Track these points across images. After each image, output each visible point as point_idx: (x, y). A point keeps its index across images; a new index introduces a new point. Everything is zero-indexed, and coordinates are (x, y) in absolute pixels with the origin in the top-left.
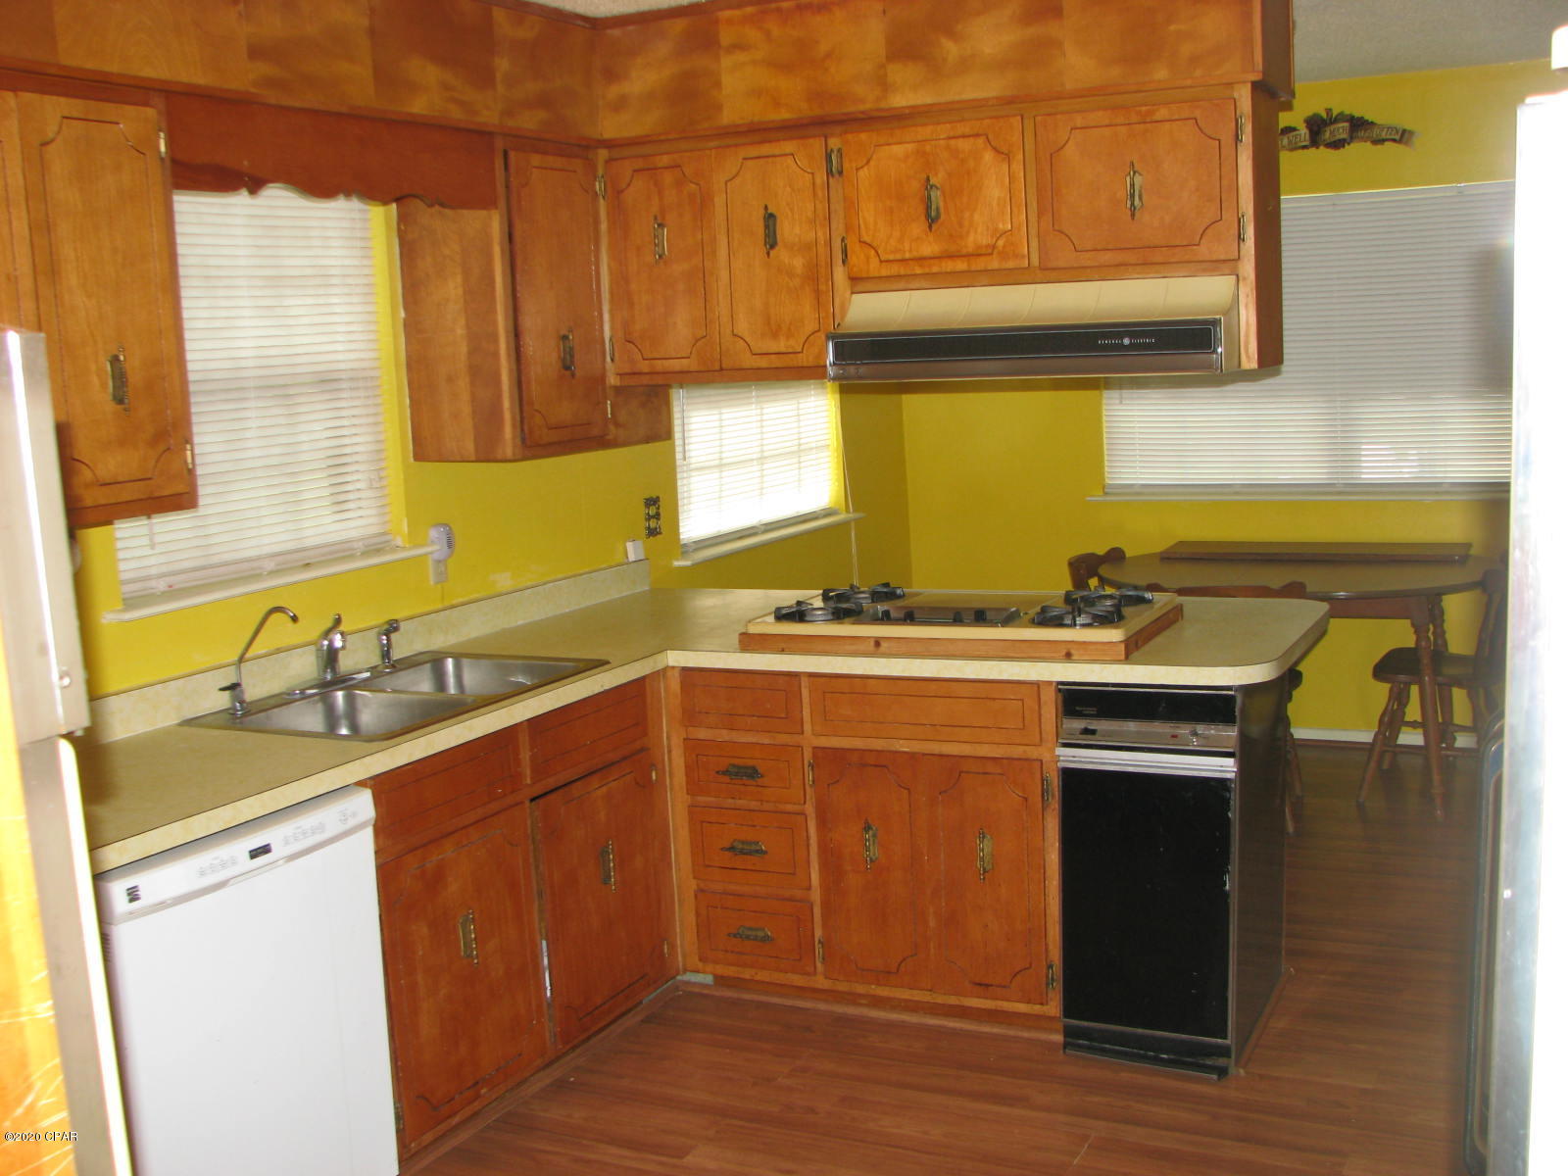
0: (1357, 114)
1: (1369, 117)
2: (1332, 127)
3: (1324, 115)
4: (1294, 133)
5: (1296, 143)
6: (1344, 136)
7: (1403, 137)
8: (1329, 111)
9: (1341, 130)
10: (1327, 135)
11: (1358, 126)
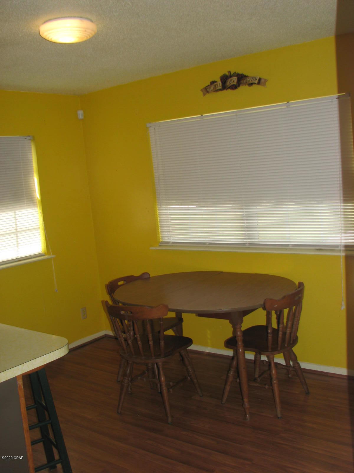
0: (240, 73)
1: (245, 73)
2: (230, 79)
3: (227, 74)
4: (216, 83)
5: (216, 88)
6: (235, 83)
7: (260, 82)
8: (229, 72)
9: (234, 81)
10: (228, 84)
11: (241, 78)
